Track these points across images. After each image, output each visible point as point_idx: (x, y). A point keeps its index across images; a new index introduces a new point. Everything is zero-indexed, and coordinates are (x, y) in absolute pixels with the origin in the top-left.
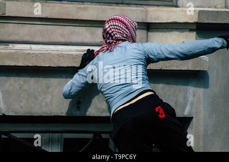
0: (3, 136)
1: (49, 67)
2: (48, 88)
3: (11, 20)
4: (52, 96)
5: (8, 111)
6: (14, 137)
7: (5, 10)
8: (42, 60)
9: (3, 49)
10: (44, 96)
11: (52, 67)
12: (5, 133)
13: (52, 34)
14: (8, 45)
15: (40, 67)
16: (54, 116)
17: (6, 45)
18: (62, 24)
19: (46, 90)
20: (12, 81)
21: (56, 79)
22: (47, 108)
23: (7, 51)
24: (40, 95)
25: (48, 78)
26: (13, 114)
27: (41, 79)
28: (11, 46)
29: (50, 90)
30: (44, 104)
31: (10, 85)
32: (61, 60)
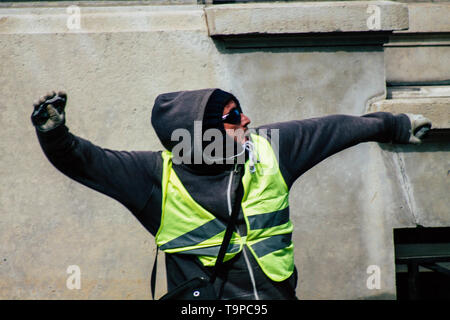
0: (422, 269)
3: (423, 39)
5: (427, 219)
6: (444, 269)
7: (407, 21)
9: (409, 98)
12: (425, 263)
14: (419, 90)
17: (415, 90)
20: (431, 160)
23: (416, 101)
26: (438, 224)
28: (424, 90)
31: (428, 168)
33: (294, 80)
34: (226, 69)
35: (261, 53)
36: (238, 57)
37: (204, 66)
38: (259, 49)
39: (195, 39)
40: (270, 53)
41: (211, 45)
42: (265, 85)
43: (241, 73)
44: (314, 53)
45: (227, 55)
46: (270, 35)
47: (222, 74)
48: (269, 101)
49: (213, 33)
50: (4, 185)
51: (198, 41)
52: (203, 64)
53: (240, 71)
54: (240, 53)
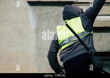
1: (101, 27)
2: (101, 38)
3: (82, 4)
4: (103, 42)
8: (97, 24)
10: (99, 42)
11: (103, 27)
13: (103, 10)
15: (96, 27)
16: (105, 52)
18: (109, 5)
19: (100, 39)
21: (105, 33)
22: (100, 48)
24: (97, 42)
25: (101, 33)
27: (97, 33)
29: (102, 39)
30: (99, 46)
32: (107, 23)
33: (48, 13)
34: (31, 10)
35: (40, 6)
36: (34, 7)
38: (40, 5)
39: (23, 2)
40: (42, 6)
41: (27, 4)
42: (41, 15)
43: (35, 11)
44: (54, 7)
45: (31, 7)
46: (43, 2)
47: (30, 11)
48: (42, 19)
49: (28, 1)
51: (24, 3)
52: (25, 9)
53: (34, 11)
54: (35, 6)
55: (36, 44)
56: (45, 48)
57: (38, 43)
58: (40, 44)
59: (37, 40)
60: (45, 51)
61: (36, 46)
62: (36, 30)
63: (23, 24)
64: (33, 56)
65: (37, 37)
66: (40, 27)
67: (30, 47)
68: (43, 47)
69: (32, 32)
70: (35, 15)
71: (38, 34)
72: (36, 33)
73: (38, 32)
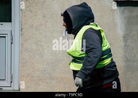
34: (118, 12)
36: (123, 8)
37: (111, 11)
40: (133, 7)
42: (131, 17)
46: (133, 1)
47: (117, 13)
48: (132, 23)
50: (46, 46)
51: (110, 3)
52: (111, 10)
53: (123, 13)
54: (123, 6)
55: (125, 54)
56: (136, 60)
57: (127, 53)
58: (129, 54)
59: (126, 50)
60: (135, 63)
61: (125, 57)
62: (124, 37)
63: (108, 29)
64: (121, 69)
65: (125, 45)
66: (129, 33)
67: (116, 57)
68: (133, 58)
69: (119, 39)
70: (124, 18)
71: (127, 42)
72: (124, 41)
73: (127, 39)
